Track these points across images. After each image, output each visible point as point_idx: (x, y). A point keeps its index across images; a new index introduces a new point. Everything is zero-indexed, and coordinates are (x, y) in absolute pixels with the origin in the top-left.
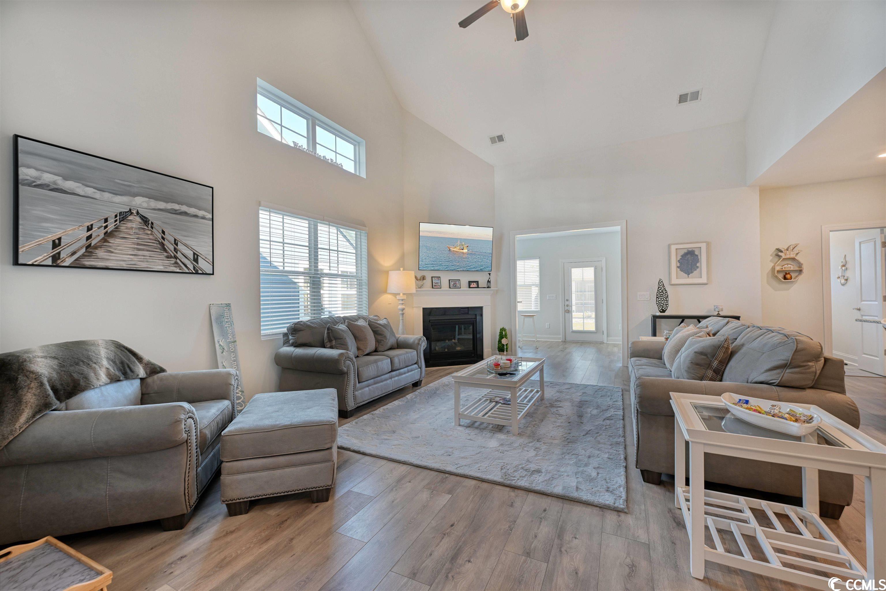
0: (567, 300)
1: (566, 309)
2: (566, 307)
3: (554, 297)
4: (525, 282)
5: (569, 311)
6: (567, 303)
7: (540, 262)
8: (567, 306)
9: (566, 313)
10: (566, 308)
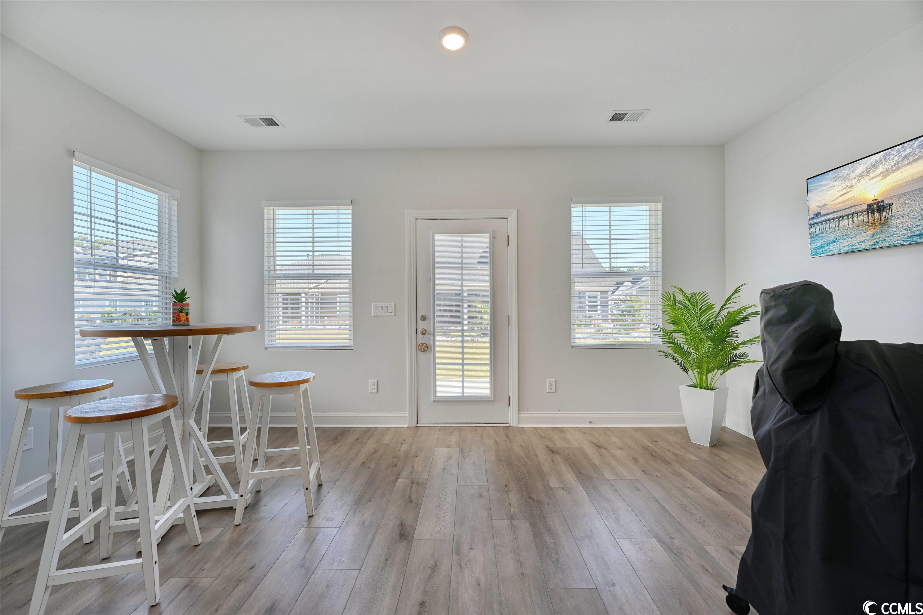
0: (424, 318)
1: (420, 342)
2: (419, 335)
3: (390, 311)
4: (315, 267)
5: (427, 346)
6: (422, 325)
7: (353, 214)
8: (423, 334)
9: (419, 352)
10: (421, 339)
